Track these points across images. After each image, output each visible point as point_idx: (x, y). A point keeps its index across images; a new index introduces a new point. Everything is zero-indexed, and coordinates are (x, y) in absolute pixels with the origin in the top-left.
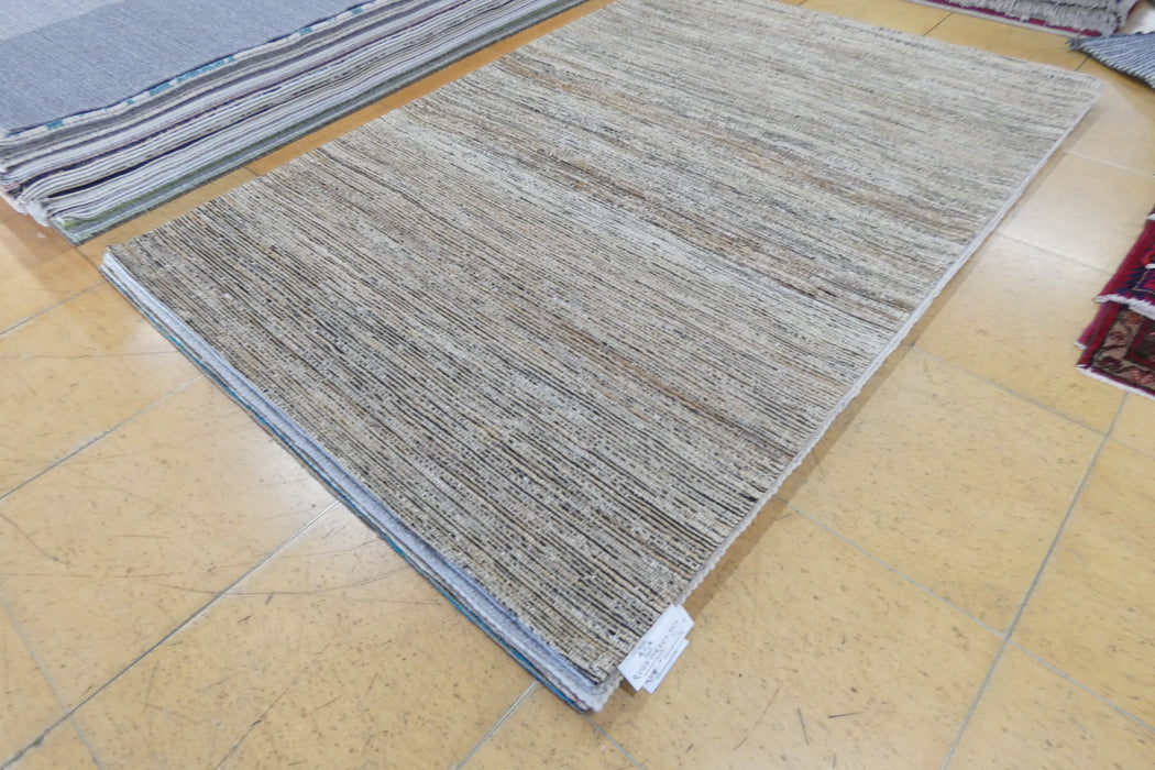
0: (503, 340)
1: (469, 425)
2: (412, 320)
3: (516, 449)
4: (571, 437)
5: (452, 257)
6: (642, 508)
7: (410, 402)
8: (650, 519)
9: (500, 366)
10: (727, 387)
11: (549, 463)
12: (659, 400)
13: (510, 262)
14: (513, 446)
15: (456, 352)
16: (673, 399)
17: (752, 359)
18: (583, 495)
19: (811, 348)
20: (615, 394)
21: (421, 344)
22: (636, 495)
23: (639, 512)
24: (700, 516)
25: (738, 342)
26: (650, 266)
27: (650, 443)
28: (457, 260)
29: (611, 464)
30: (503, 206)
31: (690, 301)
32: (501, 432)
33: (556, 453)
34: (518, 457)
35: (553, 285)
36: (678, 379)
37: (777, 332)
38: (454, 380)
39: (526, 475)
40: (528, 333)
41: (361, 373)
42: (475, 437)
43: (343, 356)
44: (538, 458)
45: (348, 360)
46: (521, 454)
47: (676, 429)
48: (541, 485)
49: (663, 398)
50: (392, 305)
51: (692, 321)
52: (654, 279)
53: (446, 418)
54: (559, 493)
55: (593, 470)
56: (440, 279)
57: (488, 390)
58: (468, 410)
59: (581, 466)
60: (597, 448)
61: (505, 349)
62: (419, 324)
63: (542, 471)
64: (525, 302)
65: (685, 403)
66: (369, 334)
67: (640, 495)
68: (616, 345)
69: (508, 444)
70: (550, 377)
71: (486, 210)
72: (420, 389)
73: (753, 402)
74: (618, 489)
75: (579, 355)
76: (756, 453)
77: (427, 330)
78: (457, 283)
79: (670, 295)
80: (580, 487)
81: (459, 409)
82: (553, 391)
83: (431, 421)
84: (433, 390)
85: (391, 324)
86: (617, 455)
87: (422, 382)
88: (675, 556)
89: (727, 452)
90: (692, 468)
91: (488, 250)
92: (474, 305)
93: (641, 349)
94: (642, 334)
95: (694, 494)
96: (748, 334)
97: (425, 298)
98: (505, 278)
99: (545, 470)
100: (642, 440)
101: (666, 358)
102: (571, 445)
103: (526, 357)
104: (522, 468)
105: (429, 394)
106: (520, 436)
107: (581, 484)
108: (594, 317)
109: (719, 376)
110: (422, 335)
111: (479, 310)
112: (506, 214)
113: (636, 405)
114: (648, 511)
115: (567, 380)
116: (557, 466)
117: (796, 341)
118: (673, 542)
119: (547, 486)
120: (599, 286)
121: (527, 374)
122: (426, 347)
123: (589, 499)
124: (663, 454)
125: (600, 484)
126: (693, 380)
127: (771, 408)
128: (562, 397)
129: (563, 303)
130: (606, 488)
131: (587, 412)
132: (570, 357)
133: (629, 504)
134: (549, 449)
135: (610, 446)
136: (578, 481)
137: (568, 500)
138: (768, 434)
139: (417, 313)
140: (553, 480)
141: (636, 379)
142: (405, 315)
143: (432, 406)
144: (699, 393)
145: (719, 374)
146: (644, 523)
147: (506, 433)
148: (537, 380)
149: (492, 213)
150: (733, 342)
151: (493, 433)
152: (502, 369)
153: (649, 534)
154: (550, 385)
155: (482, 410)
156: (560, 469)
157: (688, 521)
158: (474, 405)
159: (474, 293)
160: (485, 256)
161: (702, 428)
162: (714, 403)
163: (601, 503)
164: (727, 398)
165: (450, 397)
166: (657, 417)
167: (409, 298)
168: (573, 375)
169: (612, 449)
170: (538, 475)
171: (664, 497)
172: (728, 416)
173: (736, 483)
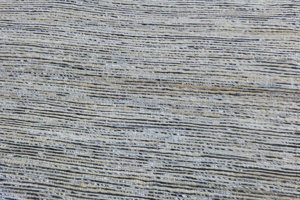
0: (101, 114)
1: (128, 182)
2: (32, 131)
3: (165, 181)
4: (187, 153)
5: (17, 69)
6: (254, 173)
7: (80, 189)
8: (263, 177)
9: (113, 132)
10: (242, 67)
11: (187, 177)
12: (213, 99)
13: (57, 51)
14: (162, 180)
15: (80, 138)
16: (221, 94)
17: (241, 40)
18: (220, 185)
19: (266, 14)
20: (188, 111)
21: (53, 144)
22: (246, 168)
23: (254, 176)
24: (285, 160)
25: (227, 33)
26: (142, 8)
27: (229, 130)
28: (22, 69)
29: (219, 156)
30: (17, 9)
31: (182, 20)
32: (148, 175)
33: (187, 169)
34: (170, 185)
35: (98, 55)
36: (214, 78)
37: (242, 13)
38: (94, 158)
39: (182, 193)
40: (111, 100)
41: (28, 187)
42: (136, 188)
43: (6, 183)
44: (180, 178)
45: (11, 183)
46: (170, 182)
47: (236, 113)
48: (194, 194)
49: (215, 96)
50: (10, 127)
51: (192, 34)
52: (152, 16)
53: (111, 186)
54: (207, 193)
55: (213, 167)
56: (24, 91)
57: (119, 152)
58: (118, 172)
59: (205, 168)
60: (205, 151)
61: (107, 119)
62: (40, 131)
63: (188, 185)
64: (91, 78)
65: (228, 92)
66: (10, 155)
67: (248, 166)
68: (165, 77)
69: (158, 180)
70: (147, 122)
71: (8, 19)
72: (78, 176)
73: (262, 69)
74: (234, 170)
75: (150, 96)
76: (285, 103)
77: (49, 132)
78: (37, 87)
79: (169, 23)
80: (215, 181)
81: (113, 175)
82: (155, 130)
83: (104, 194)
84: (87, 172)
85: (20, 141)
86: (218, 149)
87: (76, 171)
88: (290, 192)
89: (271, 111)
90: (261, 132)
91: (35, 49)
92: (63, 98)
93: (180, 71)
94: (173, 61)
95: (273, 148)
96: (228, 24)
97: (28, 111)
98: (64, 66)
99: (190, 183)
100: (225, 131)
101: (198, 69)
102: (191, 159)
103: (123, 117)
104: (177, 190)
105: (87, 176)
106: (160, 171)
107: (214, 179)
108: (138, 65)
109: (233, 62)
110: (48, 137)
111: (69, 100)
112: (23, 13)
113: (204, 110)
114: (259, 174)
115: (157, 118)
116: (194, 176)
117: (255, 14)
118: (284, 184)
119: (198, 192)
120: (125, 41)
121: (133, 128)
122: (57, 144)
123: (224, 186)
124: (241, 133)
125: (223, 173)
126: (222, 74)
127: (273, 67)
128: (162, 130)
129: (114, 66)
130: (228, 173)
131: (183, 132)
132: (147, 101)
133: (246, 175)
134: (182, 169)
135: (211, 146)
136: (211, 179)
137: (215, 194)
138: (283, 86)
139: (32, 124)
140: (198, 186)
141: (192, 93)
142: (24, 129)
143: (96, 183)
144: (231, 80)
145: (232, 61)
146: (261, 181)
147: (151, 174)
148: (141, 129)
149: (13, 18)
150: (224, 35)
151: (145, 179)
152: (116, 133)
153: (268, 186)
154: (150, 127)
155: (126, 168)
156: (196, 177)
157: (282, 167)
158: (119, 167)
159: (55, 88)
160: (37, 55)
161: (248, 103)
162: (243, 82)
163: (231, 184)
164: (247, 74)
165: (101, 170)
166: (221, 112)
167: (16, 116)
168: (157, 112)
169: (213, 146)
170: (188, 189)
171: (260, 160)
172: (255, 87)
173: (288, 128)
